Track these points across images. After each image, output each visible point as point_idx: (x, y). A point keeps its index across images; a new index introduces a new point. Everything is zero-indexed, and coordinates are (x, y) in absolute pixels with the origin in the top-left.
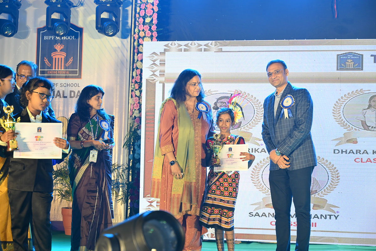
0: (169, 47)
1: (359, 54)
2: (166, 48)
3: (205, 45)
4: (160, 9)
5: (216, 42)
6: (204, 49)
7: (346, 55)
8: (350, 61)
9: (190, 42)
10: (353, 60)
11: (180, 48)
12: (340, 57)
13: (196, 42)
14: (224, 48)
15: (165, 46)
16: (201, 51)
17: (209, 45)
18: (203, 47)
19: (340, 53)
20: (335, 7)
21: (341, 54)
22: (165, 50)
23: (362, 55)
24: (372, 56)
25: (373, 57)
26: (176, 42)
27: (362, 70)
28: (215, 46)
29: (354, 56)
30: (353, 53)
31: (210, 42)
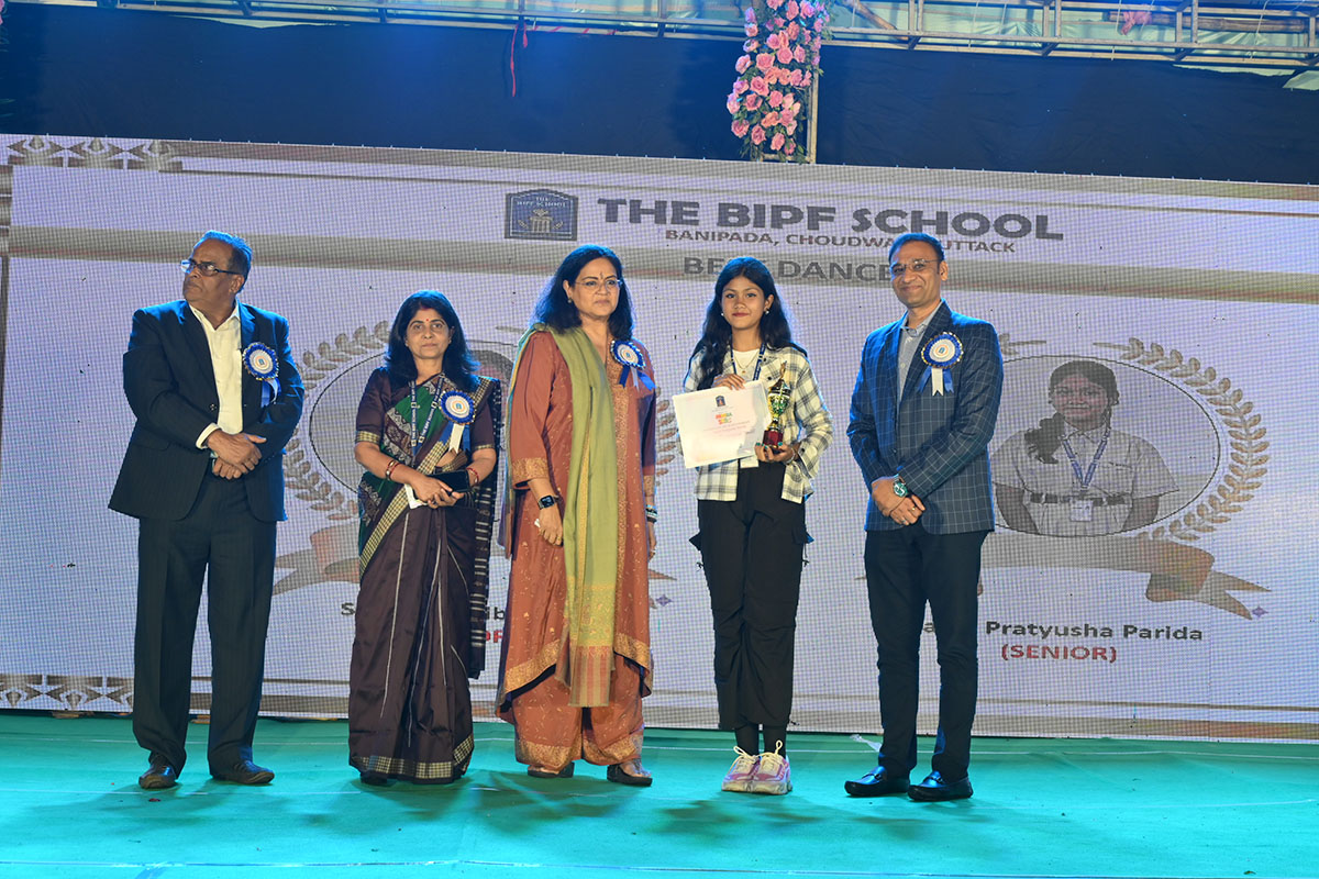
0: (23, 151)
1: (566, 196)
2: (17, 154)
3: (130, 151)
4: (8, 42)
5: (162, 143)
6: (130, 161)
7: (530, 195)
8: (541, 213)
9: (88, 140)
10: (551, 212)
11: (58, 154)
12: (515, 202)
13: (105, 140)
14: (189, 163)
15: (10, 147)
16: (120, 167)
17: (144, 150)
18: (126, 157)
19: (514, 190)
20: (512, 64)
21: (519, 194)
22: (12, 159)
23: (576, 199)
24: (600, 201)
25: (604, 207)
26: (46, 138)
27: (575, 239)
28: (161, 153)
29: (552, 199)
30: (552, 192)
31: (148, 142)
